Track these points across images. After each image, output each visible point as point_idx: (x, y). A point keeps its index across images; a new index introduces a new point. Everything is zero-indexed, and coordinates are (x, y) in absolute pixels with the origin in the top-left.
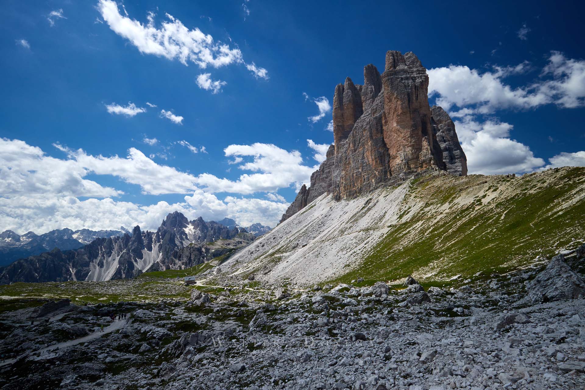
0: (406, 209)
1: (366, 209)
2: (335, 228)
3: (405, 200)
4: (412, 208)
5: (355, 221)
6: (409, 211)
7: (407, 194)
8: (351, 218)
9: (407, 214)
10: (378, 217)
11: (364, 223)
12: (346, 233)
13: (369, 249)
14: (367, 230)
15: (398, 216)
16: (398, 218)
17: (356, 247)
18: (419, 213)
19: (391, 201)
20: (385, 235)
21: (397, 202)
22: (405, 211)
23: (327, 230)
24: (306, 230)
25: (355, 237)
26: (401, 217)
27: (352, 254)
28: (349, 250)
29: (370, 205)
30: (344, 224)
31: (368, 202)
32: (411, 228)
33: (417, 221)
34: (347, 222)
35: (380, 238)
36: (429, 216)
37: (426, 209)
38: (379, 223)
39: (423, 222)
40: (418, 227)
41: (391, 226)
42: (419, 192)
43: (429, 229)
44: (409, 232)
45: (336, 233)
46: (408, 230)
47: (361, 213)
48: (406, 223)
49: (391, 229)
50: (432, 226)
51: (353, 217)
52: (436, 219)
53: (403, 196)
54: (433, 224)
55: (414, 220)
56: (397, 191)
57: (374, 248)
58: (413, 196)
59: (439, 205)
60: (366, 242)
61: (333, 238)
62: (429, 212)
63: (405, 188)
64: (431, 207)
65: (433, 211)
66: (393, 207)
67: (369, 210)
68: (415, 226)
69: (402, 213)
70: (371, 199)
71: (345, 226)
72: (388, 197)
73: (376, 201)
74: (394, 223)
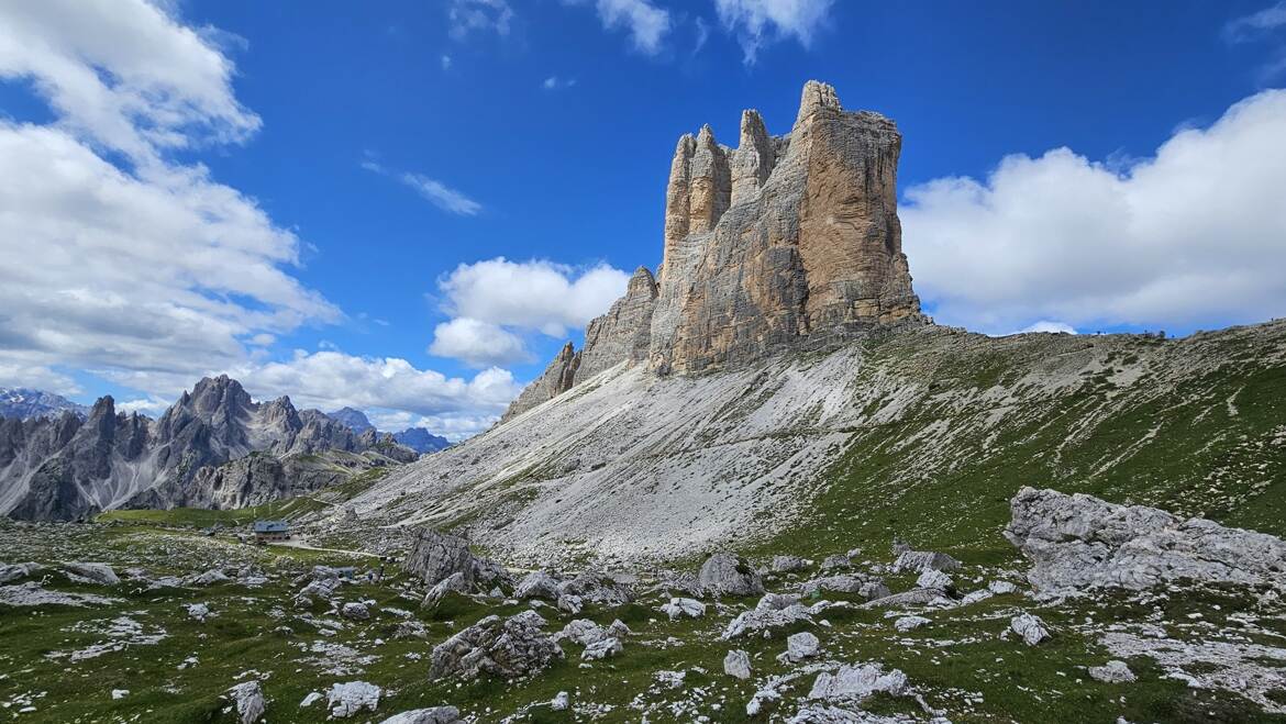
0: (876, 395)
1: (758, 393)
2: (682, 429)
3: (863, 377)
4: (891, 396)
5: (734, 416)
6: (886, 399)
7: (862, 368)
8: (721, 411)
9: (883, 406)
10: (805, 408)
11: (768, 417)
12: (718, 441)
13: (812, 479)
14: (783, 435)
15: (861, 410)
16: (861, 414)
17: (767, 472)
18: (919, 405)
19: (827, 379)
20: (842, 451)
21: (843, 383)
22: (876, 402)
23: (658, 436)
24: (595, 431)
25: (757, 451)
26: (869, 411)
27: (762, 488)
28: (747, 479)
29: (765, 386)
30: (706, 422)
31: (760, 380)
32: (919, 435)
33: (928, 420)
34: (714, 419)
35: (829, 454)
36: (958, 411)
37: (940, 397)
38: (812, 422)
39: (947, 422)
40: (940, 432)
41: (850, 430)
42: (896, 363)
43: (986, 435)
44: (918, 442)
45: (690, 439)
46: (912, 439)
47: (747, 400)
48: (894, 425)
49: (854, 436)
50: (990, 430)
51: (725, 408)
52: (988, 415)
53: (856, 371)
54: (989, 425)
55: (915, 417)
56: (835, 360)
57: (826, 476)
58: (882, 371)
59: (975, 389)
60: (791, 461)
61: (685, 451)
62: (951, 402)
63: (853, 355)
64: (950, 393)
65: (965, 402)
66: (838, 392)
67: (768, 394)
68: (927, 430)
69: (868, 403)
70: (766, 374)
71: (712, 426)
72: (812, 371)
73: (780, 378)
74: (856, 423)
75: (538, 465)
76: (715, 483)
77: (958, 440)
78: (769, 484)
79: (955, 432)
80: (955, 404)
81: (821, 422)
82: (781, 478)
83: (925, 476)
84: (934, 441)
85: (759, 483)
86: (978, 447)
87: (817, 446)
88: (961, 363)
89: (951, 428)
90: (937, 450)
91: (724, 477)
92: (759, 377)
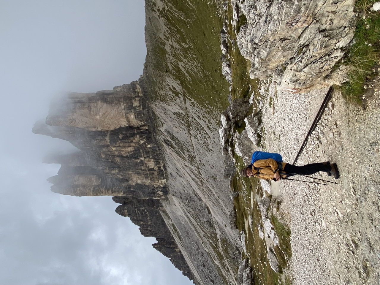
0: (171, 92)
1: (172, 142)
2: (189, 172)
3: (164, 100)
4: (171, 87)
5: (182, 150)
6: (172, 88)
7: (161, 100)
8: (181, 157)
9: (175, 89)
10: (177, 120)
11: (181, 134)
12: (193, 154)
13: (204, 110)
14: (189, 126)
15: (177, 97)
16: (179, 97)
17: (203, 129)
18: (174, 75)
19: (165, 114)
20: (193, 100)
21: (167, 107)
22: (173, 92)
23: (193, 183)
24: (193, 217)
26: (177, 94)
27: (210, 129)
28: (207, 136)
29: (169, 139)
30: (185, 162)
31: (167, 142)
32: (185, 72)
33: (179, 70)
34: (184, 159)
35: (194, 106)
36: (175, 60)
37: (170, 68)
38: (183, 116)
39: (179, 63)
40: (183, 64)
41: (185, 100)
42: (158, 87)
43: (183, 47)
44: (187, 72)
45: (193, 168)
46: (186, 75)
47: (175, 146)
48: (182, 83)
49: (187, 98)
50: (181, 46)
51: (179, 155)
52: (176, 48)
53: (162, 103)
54: (179, 47)
55: (179, 76)
56: (158, 112)
57: (203, 104)
58: (161, 92)
59: (167, 56)
60: (198, 120)
61: (198, 168)
62: (172, 63)
63: (156, 105)
64: (169, 64)
65: (171, 58)
66: (170, 108)
67: (173, 137)
68: (183, 69)
69: (174, 95)
70: (164, 140)
71: (187, 159)
72: (162, 121)
73: (166, 134)
74: (182, 98)
75: (211, 243)
76: (210, 150)
77: (185, 57)
78: (208, 127)
79: (183, 59)
80: (173, 61)
81: (182, 112)
82: (205, 122)
83: (199, 65)
84: (187, 66)
85: (208, 131)
86: (187, 49)
87: (192, 111)
88: (157, 63)
89: (181, 61)
90: (190, 64)
91: (207, 147)
92: (166, 143)
